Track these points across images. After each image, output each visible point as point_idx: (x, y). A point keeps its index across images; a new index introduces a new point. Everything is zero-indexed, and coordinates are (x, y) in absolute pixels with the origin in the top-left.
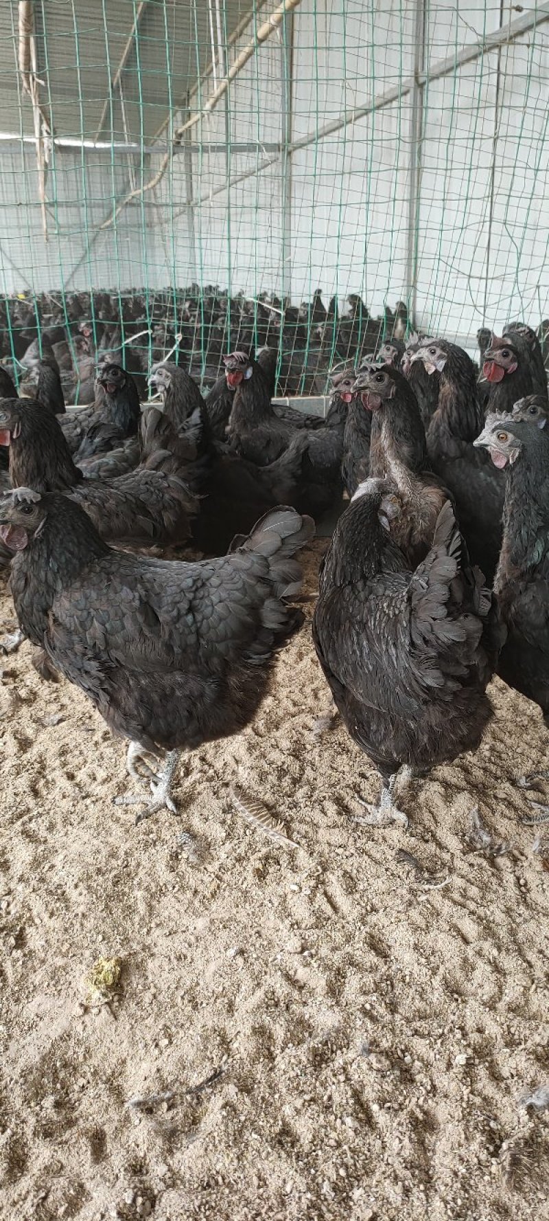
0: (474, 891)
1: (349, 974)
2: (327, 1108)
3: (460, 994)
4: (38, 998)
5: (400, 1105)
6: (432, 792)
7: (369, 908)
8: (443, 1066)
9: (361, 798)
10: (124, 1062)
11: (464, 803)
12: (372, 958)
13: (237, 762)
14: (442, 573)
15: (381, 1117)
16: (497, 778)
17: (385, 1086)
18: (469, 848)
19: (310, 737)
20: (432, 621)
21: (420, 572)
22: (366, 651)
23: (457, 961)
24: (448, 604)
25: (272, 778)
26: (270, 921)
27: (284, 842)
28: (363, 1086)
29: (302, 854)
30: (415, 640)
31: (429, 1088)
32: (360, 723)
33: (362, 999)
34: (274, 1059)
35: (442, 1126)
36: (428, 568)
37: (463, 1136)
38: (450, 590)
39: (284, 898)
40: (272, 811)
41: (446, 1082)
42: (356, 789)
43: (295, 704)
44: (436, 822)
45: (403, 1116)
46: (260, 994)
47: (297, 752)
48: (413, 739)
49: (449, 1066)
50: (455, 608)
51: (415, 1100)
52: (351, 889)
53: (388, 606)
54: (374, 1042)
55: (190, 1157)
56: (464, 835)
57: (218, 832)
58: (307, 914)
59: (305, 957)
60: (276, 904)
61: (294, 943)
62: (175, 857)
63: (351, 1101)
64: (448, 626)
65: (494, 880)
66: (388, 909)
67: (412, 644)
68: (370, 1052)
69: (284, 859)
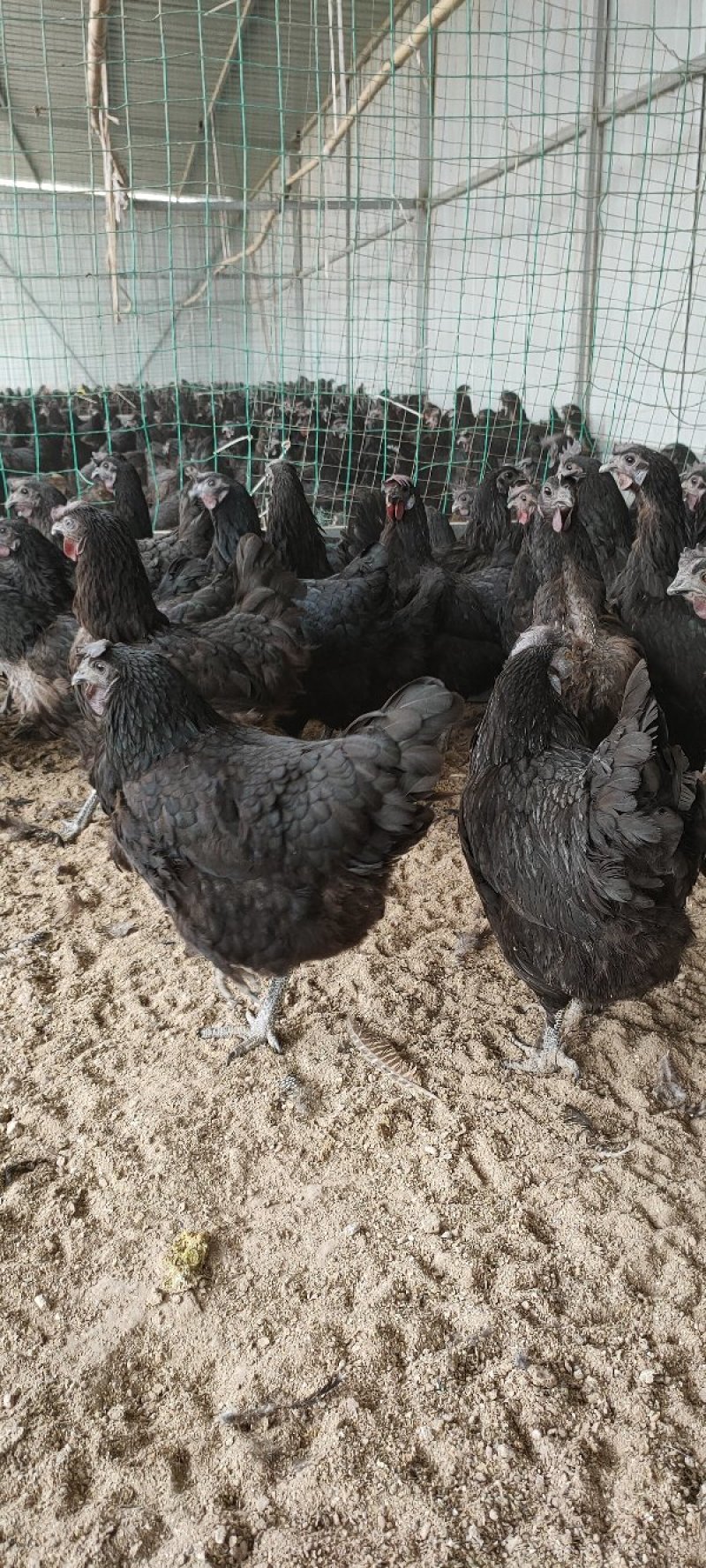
0: (663, 1162)
1: (501, 1263)
2: (474, 1432)
3: (647, 1294)
4: (105, 1280)
5: (568, 1431)
6: (608, 1032)
7: (527, 1180)
8: (623, 1384)
9: (517, 1038)
10: (213, 1365)
11: (650, 1046)
12: (530, 1243)
13: (356, 988)
14: (632, 753)
15: (543, 1446)
16: (694, 1018)
17: (549, 1407)
18: (658, 1106)
19: (451, 959)
20: (616, 815)
21: (603, 750)
22: (528, 850)
23: (642, 1251)
24: (636, 794)
25: (402, 1010)
26: (399, 1192)
27: (417, 1091)
28: (520, 1407)
29: (440, 1107)
30: (594, 839)
31: (605, 1411)
32: (520, 942)
33: (518, 1295)
34: (404, 1367)
35: (622, 1461)
36: (612, 747)
37: (650, 1474)
38: (642, 775)
39: (417, 1163)
40: (400, 1050)
41: (625, 1404)
42: (510, 1026)
43: (431, 916)
44: (614, 1070)
45: (572, 1446)
46: (387, 1284)
47: (433, 977)
48: (587, 966)
49: (632, 1384)
50: (648, 799)
51: (587, 1426)
52: (504, 1153)
53: (559, 794)
54: (534, 1351)
55: (297, 1488)
56: (651, 1090)
57: (333, 1076)
58: (447, 1184)
59: (444, 1240)
60: (407, 1170)
61: (431, 1221)
62: (278, 1106)
63: (505, 1425)
64: (637, 822)
65: (689, 1148)
66: (552, 1182)
67: (591, 843)
68: (528, 1363)
69: (418, 1113)
